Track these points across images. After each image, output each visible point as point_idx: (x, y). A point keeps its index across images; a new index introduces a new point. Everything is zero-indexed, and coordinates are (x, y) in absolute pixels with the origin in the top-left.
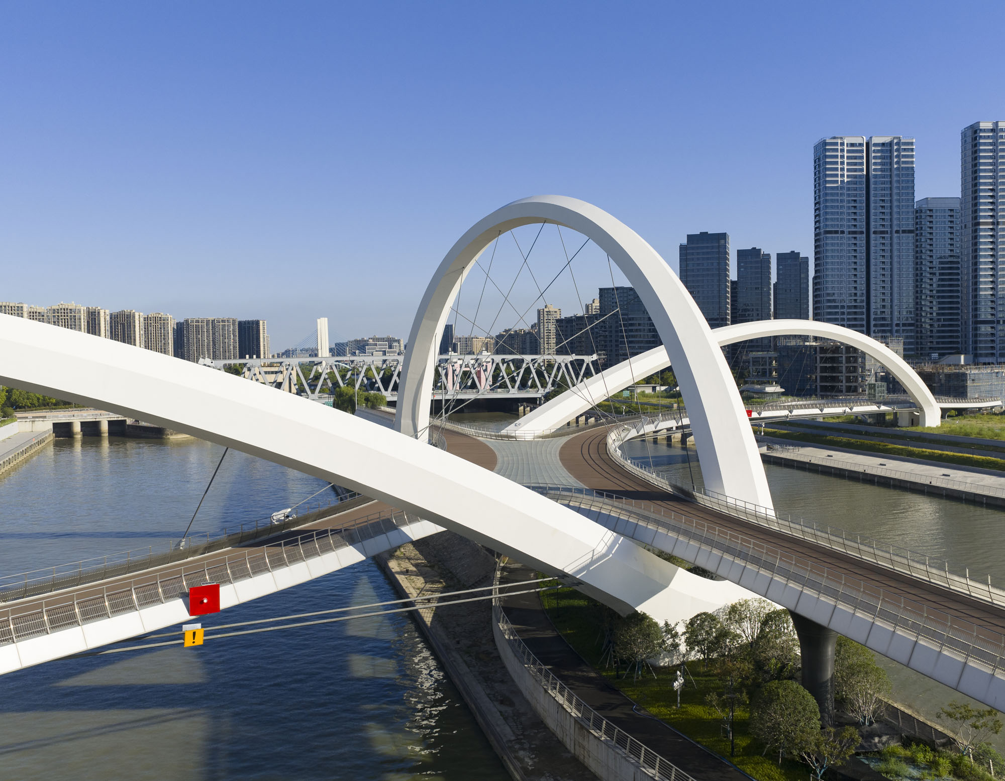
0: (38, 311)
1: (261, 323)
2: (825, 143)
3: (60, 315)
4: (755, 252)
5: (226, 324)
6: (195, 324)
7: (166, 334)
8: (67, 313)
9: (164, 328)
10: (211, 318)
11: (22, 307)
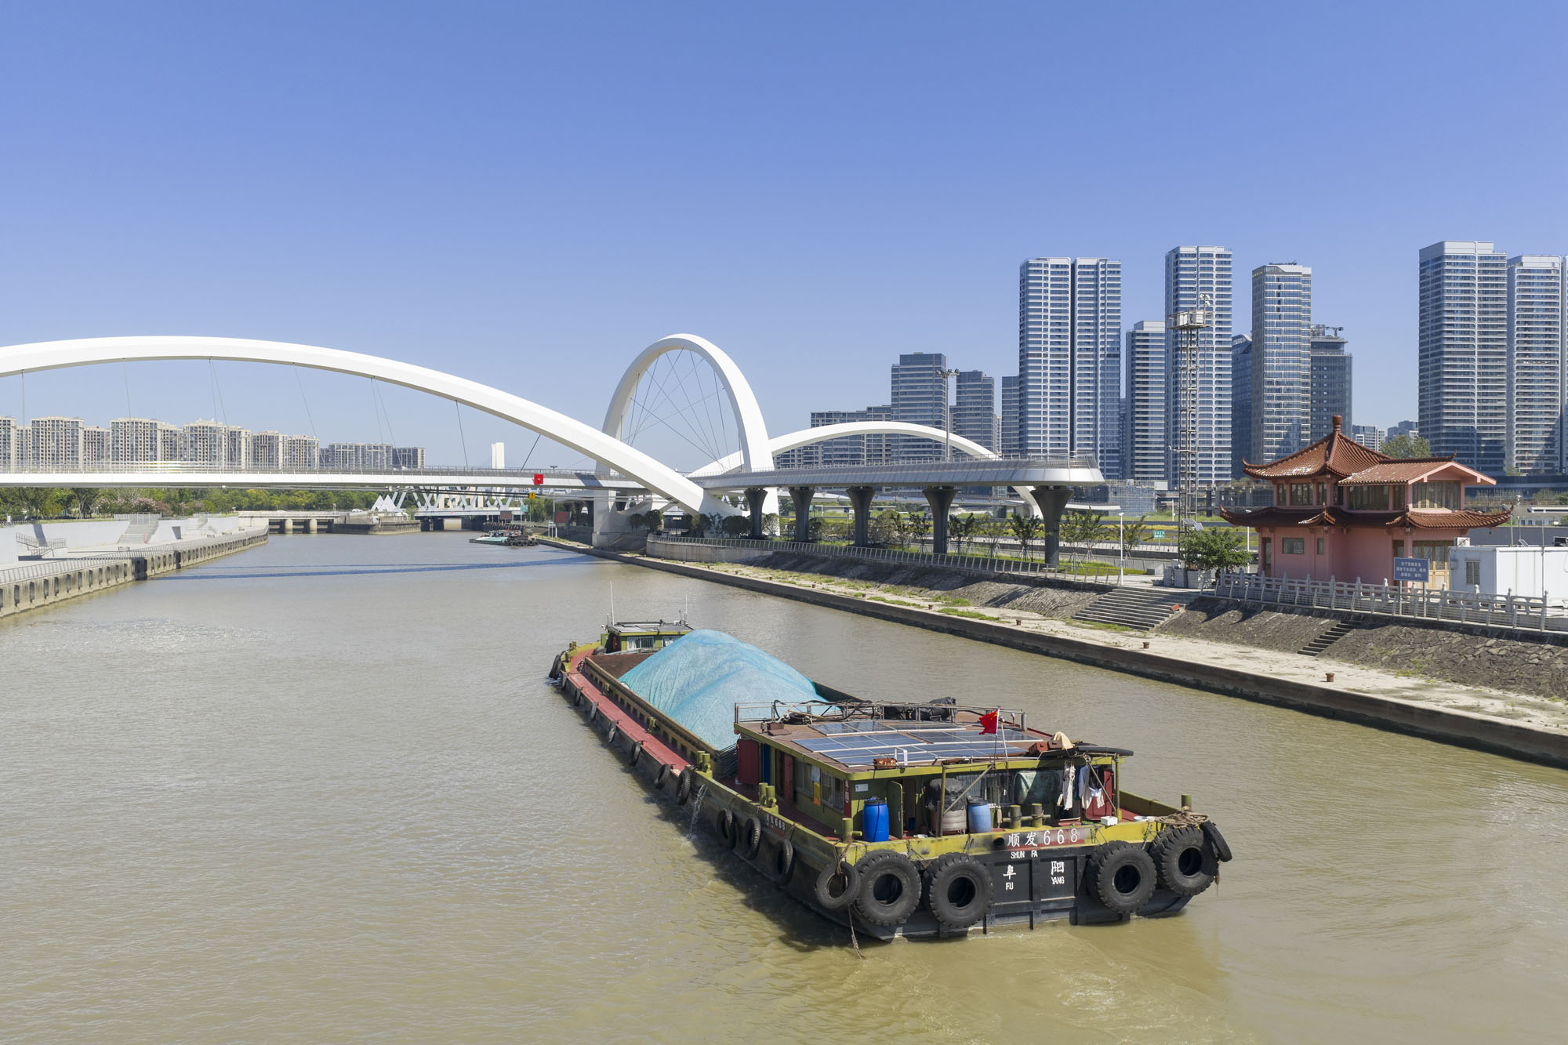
0: (170, 429)
1: (419, 451)
2: (1028, 265)
3: (198, 433)
4: (976, 375)
5: (379, 451)
6: (342, 450)
7: (312, 460)
8: (207, 431)
9: (310, 453)
10: (361, 444)
11: (156, 424)
